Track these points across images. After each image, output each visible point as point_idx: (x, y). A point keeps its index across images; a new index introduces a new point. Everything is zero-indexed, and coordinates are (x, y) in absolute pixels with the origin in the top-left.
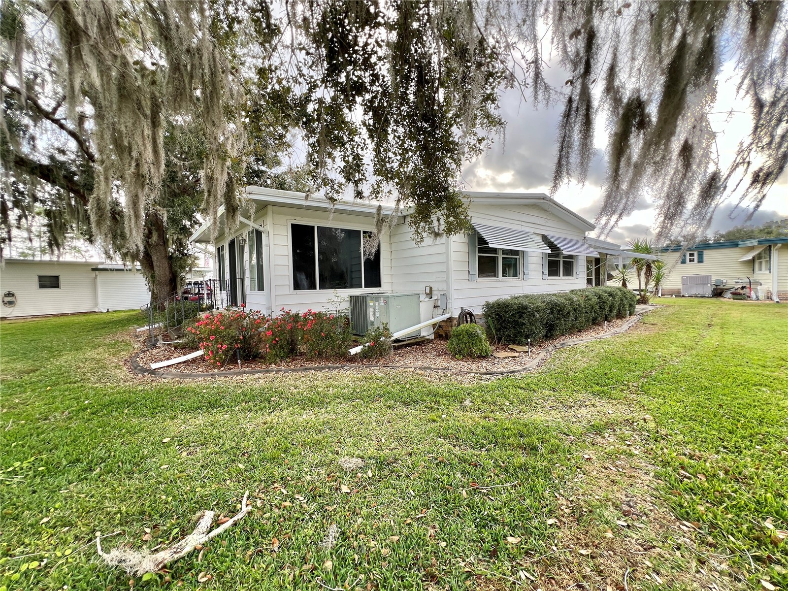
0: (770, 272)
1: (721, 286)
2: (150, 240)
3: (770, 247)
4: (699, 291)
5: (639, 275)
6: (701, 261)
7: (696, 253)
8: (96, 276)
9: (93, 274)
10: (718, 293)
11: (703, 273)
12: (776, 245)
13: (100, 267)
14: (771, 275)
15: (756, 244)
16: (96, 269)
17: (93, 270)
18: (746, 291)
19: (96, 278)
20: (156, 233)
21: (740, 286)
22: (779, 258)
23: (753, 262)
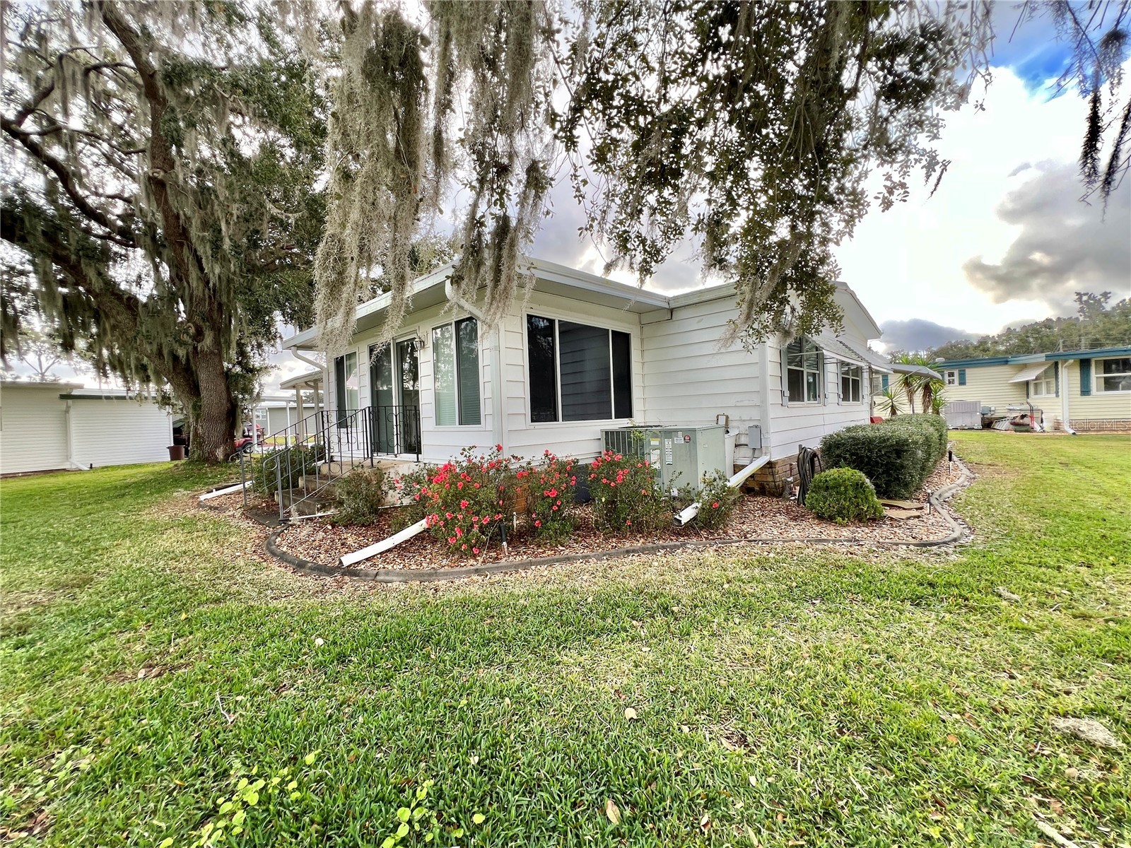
0: (1057, 396)
1: (989, 416)
2: (199, 346)
3: (1056, 364)
4: (967, 421)
5: (911, 401)
6: (962, 382)
7: (956, 373)
8: (68, 407)
9: (63, 405)
10: (988, 424)
11: (970, 399)
12: (1066, 361)
13: (75, 392)
14: (1057, 400)
15: (1044, 359)
16: (68, 397)
17: (63, 397)
18: (1026, 420)
19: (67, 411)
20: (212, 334)
21: (1019, 414)
22: (1069, 377)
23: (1027, 383)
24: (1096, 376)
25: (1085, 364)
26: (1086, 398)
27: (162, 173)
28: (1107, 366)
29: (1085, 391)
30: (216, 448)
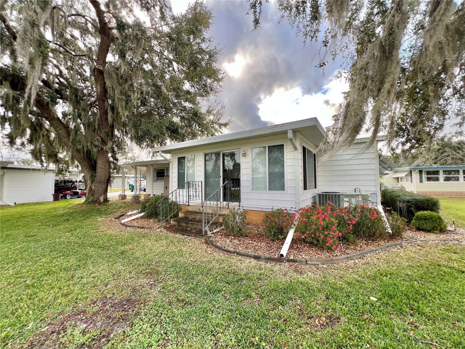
2: (105, 148)
3: (411, 172)
8: (4, 173)
9: (2, 172)
12: (414, 171)
13: (9, 166)
14: (411, 184)
16: (5, 168)
17: (3, 168)
19: (3, 175)
22: (416, 176)
23: (398, 178)
24: (424, 176)
25: (421, 172)
26: (421, 184)
27: (102, 67)
28: (428, 173)
29: (421, 181)
30: (100, 196)
